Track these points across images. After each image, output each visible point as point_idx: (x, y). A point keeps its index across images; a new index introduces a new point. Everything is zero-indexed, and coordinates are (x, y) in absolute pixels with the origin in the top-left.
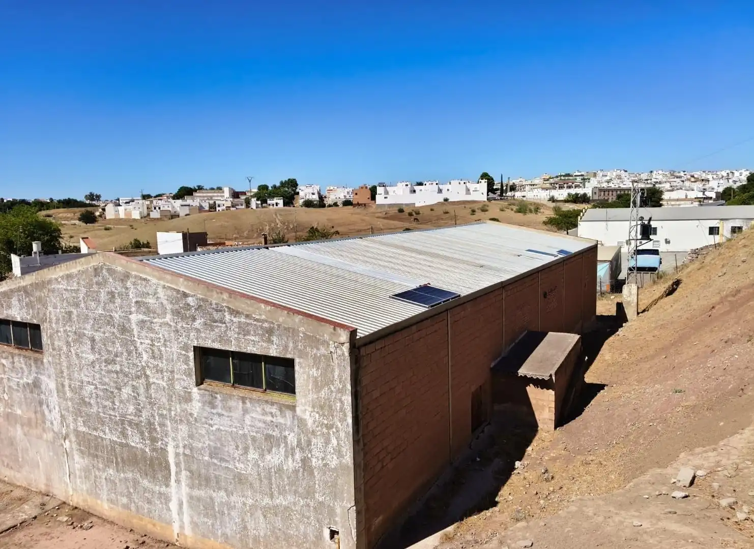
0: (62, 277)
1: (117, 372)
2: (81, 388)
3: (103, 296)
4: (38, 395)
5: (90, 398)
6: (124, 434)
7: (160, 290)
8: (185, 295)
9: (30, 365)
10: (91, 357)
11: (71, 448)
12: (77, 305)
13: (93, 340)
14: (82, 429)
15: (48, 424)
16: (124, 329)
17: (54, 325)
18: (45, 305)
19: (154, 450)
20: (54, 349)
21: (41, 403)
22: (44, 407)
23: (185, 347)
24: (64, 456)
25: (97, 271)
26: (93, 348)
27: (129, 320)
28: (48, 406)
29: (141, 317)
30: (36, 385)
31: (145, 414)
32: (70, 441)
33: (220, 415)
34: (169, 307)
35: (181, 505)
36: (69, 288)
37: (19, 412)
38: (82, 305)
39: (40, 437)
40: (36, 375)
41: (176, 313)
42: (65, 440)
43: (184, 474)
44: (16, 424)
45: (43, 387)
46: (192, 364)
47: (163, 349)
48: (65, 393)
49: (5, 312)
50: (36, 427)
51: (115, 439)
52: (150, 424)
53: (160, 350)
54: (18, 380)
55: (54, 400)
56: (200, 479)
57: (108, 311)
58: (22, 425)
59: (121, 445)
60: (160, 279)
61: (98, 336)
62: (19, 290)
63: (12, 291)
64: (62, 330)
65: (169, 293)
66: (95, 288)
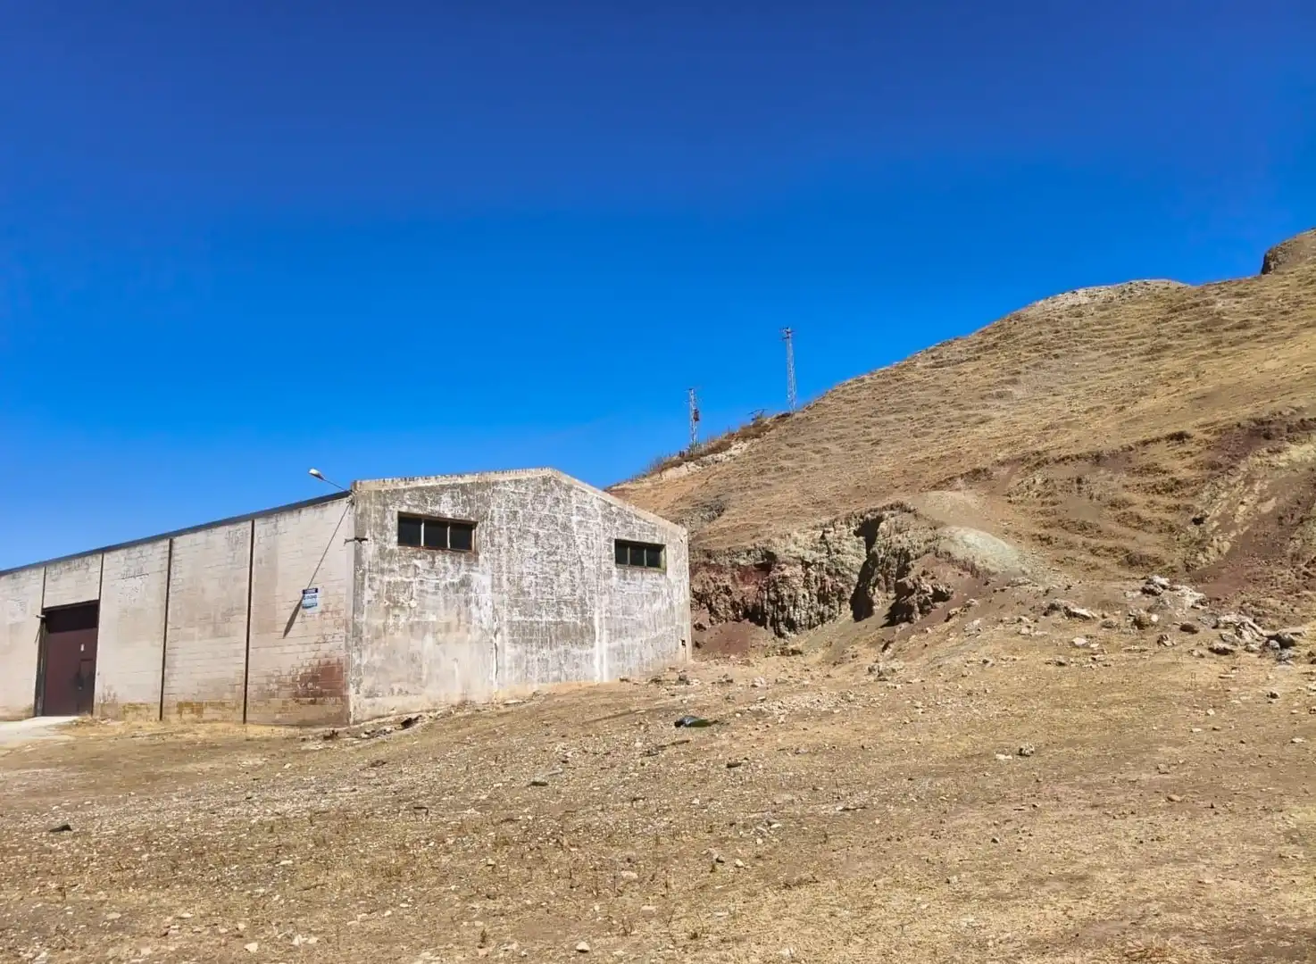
0: (510, 481)
1: (557, 562)
2: (521, 579)
3: (549, 501)
4: (466, 593)
5: (529, 587)
6: (559, 614)
7: (594, 500)
8: (610, 505)
9: (460, 563)
10: (534, 551)
11: (503, 641)
12: (523, 506)
13: (537, 536)
14: (517, 618)
15: (475, 622)
16: (565, 527)
17: (496, 523)
18: (488, 505)
19: (584, 620)
20: (492, 546)
21: (467, 602)
22: (473, 605)
23: (609, 540)
24: (492, 652)
25: (545, 481)
26: (536, 543)
27: (570, 521)
28: (477, 604)
29: (579, 518)
30: (465, 583)
31: (578, 592)
32: (502, 635)
33: (628, 584)
34: (600, 512)
35: (602, 657)
36: (516, 491)
37: (433, 618)
38: (529, 506)
39: (460, 641)
40: (466, 573)
41: (604, 516)
42: (496, 634)
43: (606, 632)
44: (425, 633)
45: (474, 585)
46: (613, 551)
47: (594, 541)
48: (500, 586)
49: (429, 508)
50: (458, 630)
51: (551, 619)
52: (582, 599)
53: (592, 543)
54: (438, 581)
55: (486, 596)
56: (617, 633)
57: (553, 512)
58: (435, 633)
59: (556, 624)
60: (594, 492)
61: (541, 532)
62: (454, 487)
63: (443, 487)
64: (505, 528)
65: (601, 502)
66: (543, 494)
